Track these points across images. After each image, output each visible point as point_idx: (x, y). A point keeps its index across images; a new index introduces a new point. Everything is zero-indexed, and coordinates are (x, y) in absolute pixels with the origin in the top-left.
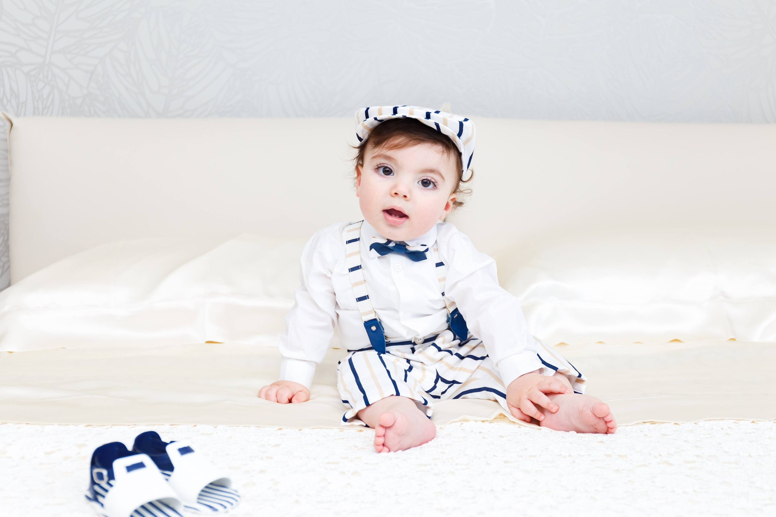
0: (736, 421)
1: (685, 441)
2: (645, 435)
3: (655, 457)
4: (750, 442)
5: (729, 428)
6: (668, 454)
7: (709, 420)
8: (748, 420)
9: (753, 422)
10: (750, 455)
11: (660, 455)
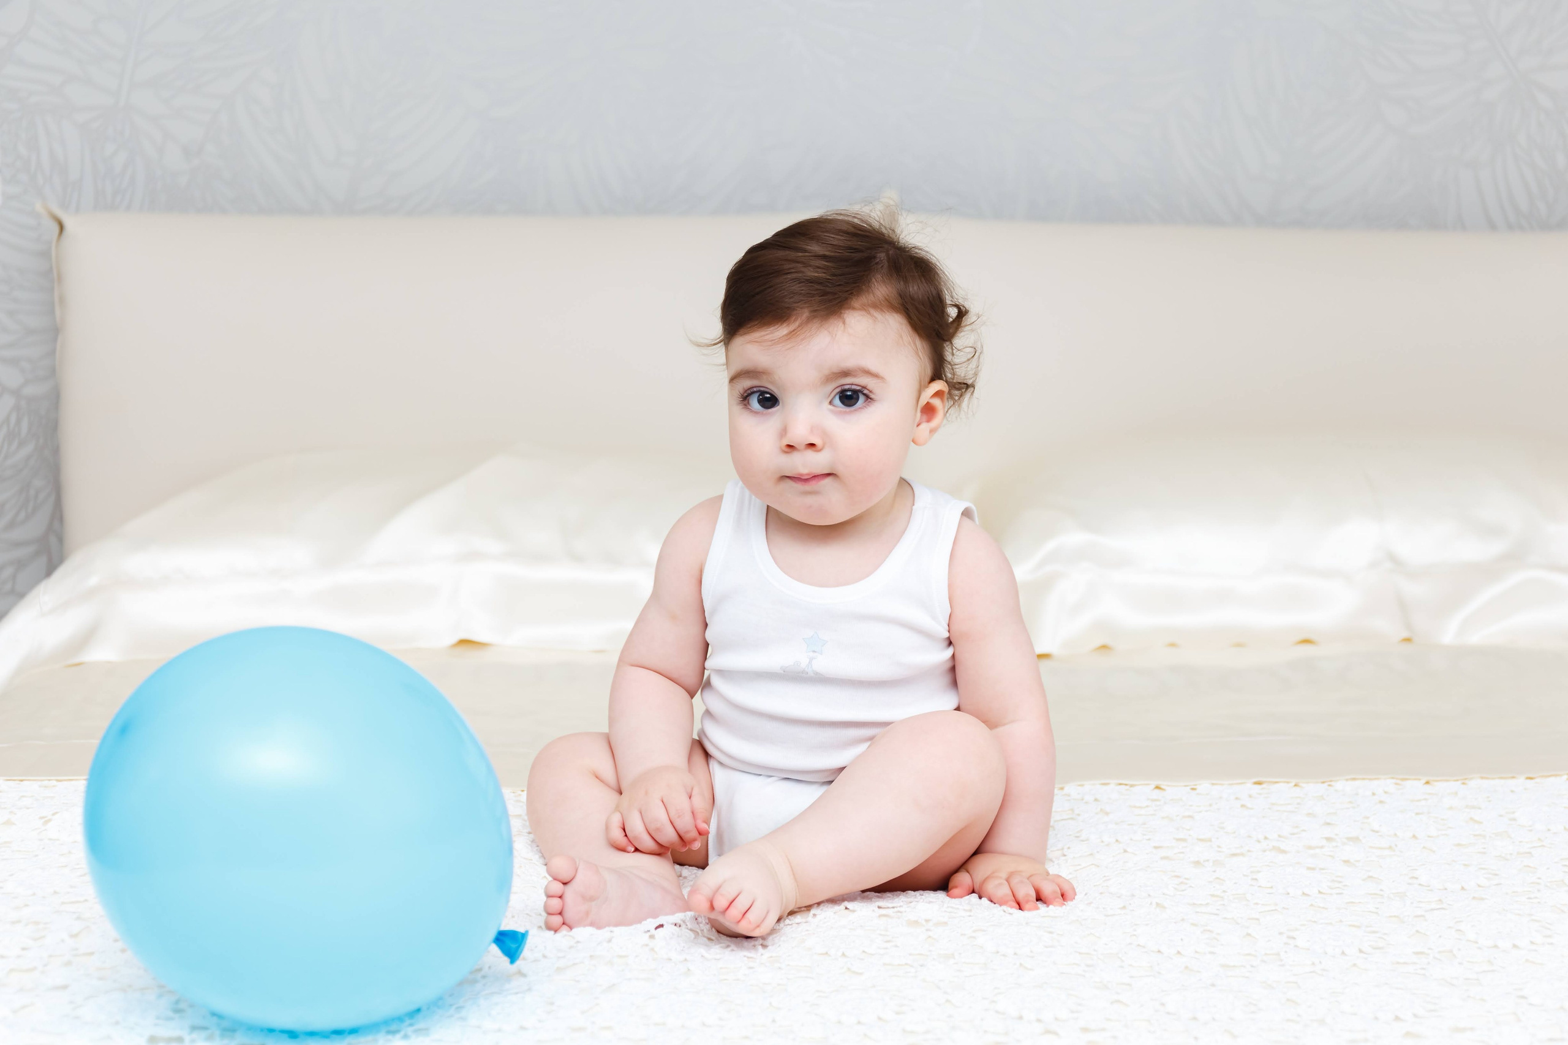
0: (1398, 781)
1: (1310, 814)
2: (1243, 806)
3: (1259, 841)
4: (1417, 814)
5: (1386, 792)
6: (1279, 836)
7: (1354, 779)
8: (1420, 780)
9: (1427, 783)
10: (1414, 836)
11: (1266, 838)
